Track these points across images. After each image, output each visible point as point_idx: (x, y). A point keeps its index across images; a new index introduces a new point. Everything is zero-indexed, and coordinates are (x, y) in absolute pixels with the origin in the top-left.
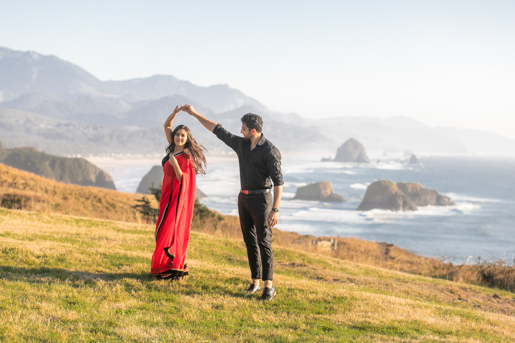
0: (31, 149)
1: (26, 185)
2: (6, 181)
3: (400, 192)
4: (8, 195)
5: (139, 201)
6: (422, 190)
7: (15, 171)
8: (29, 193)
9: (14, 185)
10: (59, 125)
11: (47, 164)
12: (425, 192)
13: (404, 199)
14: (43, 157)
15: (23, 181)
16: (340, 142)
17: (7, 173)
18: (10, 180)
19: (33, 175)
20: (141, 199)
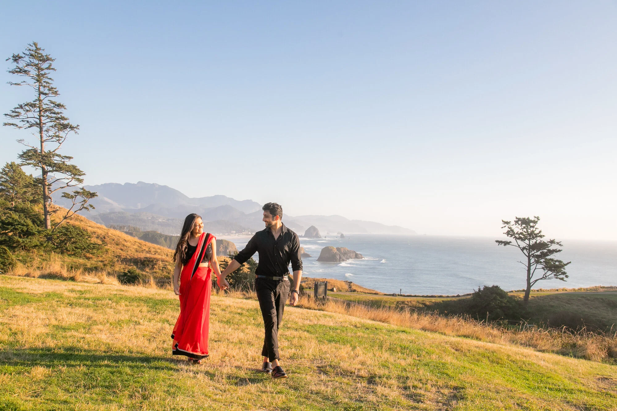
0: (155, 232)
1: (156, 252)
2: (145, 250)
3: (338, 252)
4: (146, 258)
5: (222, 262)
6: (348, 251)
7: (149, 244)
8: (157, 256)
9: (149, 252)
10: (168, 220)
11: (163, 239)
13: (339, 255)
14: (161, 236)
15: (155, 250)
16: (307, 228)
17: (145, 245)
18: (147, 249)
19: (159, 246)
20: (223, 260)
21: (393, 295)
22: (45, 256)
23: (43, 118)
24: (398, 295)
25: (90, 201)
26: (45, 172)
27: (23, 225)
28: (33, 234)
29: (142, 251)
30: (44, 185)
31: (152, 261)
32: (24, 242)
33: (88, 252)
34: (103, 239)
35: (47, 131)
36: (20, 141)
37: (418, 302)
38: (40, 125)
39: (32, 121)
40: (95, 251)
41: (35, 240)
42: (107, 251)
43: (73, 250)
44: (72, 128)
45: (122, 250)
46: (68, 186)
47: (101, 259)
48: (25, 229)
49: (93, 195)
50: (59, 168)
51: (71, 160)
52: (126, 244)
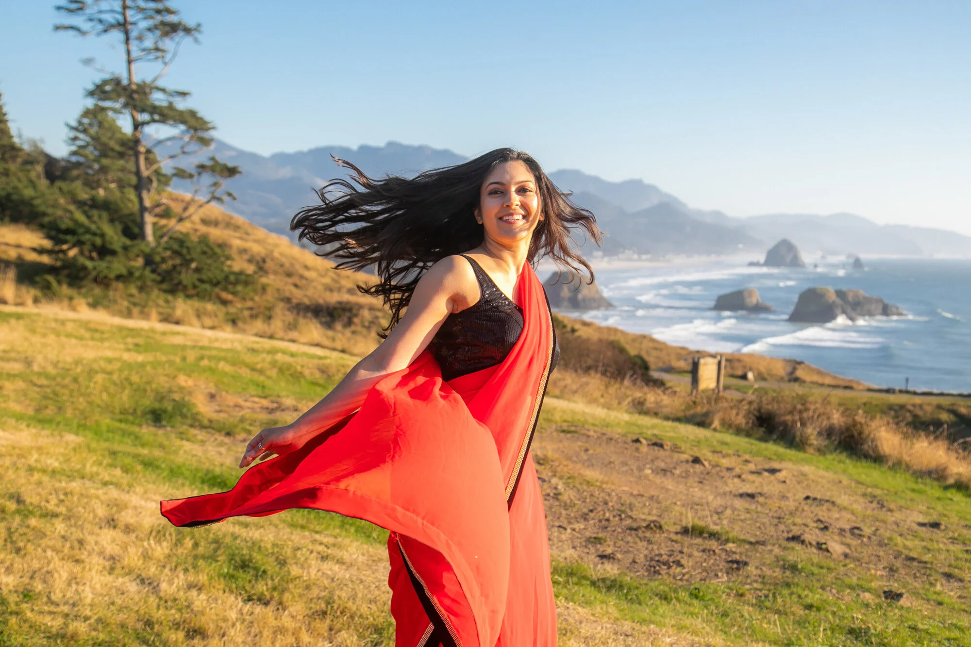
3: (839, 301)
6: (865, 298)
12: (869, 300)
21: (888, 391)
22: (139, 297)
23: (129, 13)
24: (901, 391)
25: (226, 184)
26: (137, 126)
27: (95, 234)
28: (113, 253)
29: (339, 290)
30: (137, 154)
31: (350, 310)
32: (95, 268)
33: (225, 289)
34: (261, 265)
35: (140, 38)
36: (88, 62)
37: (939, 407)
38: (123, 26)
39: (109, 18)
40: (239, 288)
41: (118, 266)
42: (264, 289)
43: (195, 287)
44: (187, 30)
45: (296, 286)
46: (184, 153)
47: (249, 304)
48: (98, 241)
49: (232, 172)
50: (164, 115)
51: (188, 98)
52: (307, 274)
